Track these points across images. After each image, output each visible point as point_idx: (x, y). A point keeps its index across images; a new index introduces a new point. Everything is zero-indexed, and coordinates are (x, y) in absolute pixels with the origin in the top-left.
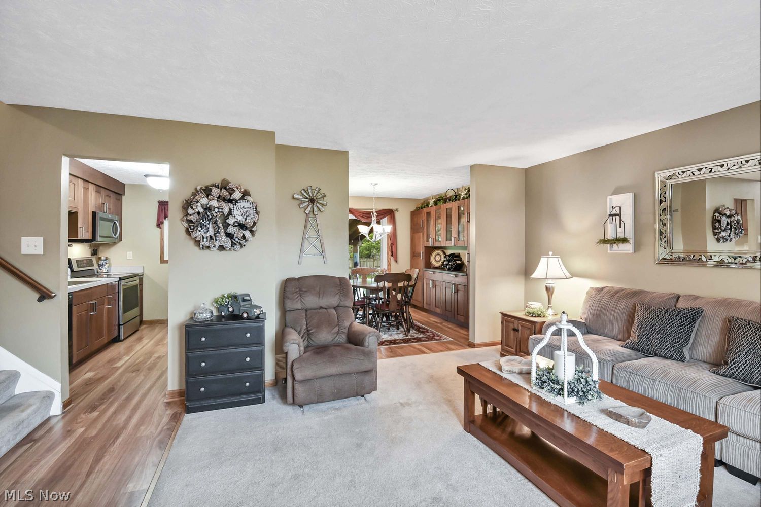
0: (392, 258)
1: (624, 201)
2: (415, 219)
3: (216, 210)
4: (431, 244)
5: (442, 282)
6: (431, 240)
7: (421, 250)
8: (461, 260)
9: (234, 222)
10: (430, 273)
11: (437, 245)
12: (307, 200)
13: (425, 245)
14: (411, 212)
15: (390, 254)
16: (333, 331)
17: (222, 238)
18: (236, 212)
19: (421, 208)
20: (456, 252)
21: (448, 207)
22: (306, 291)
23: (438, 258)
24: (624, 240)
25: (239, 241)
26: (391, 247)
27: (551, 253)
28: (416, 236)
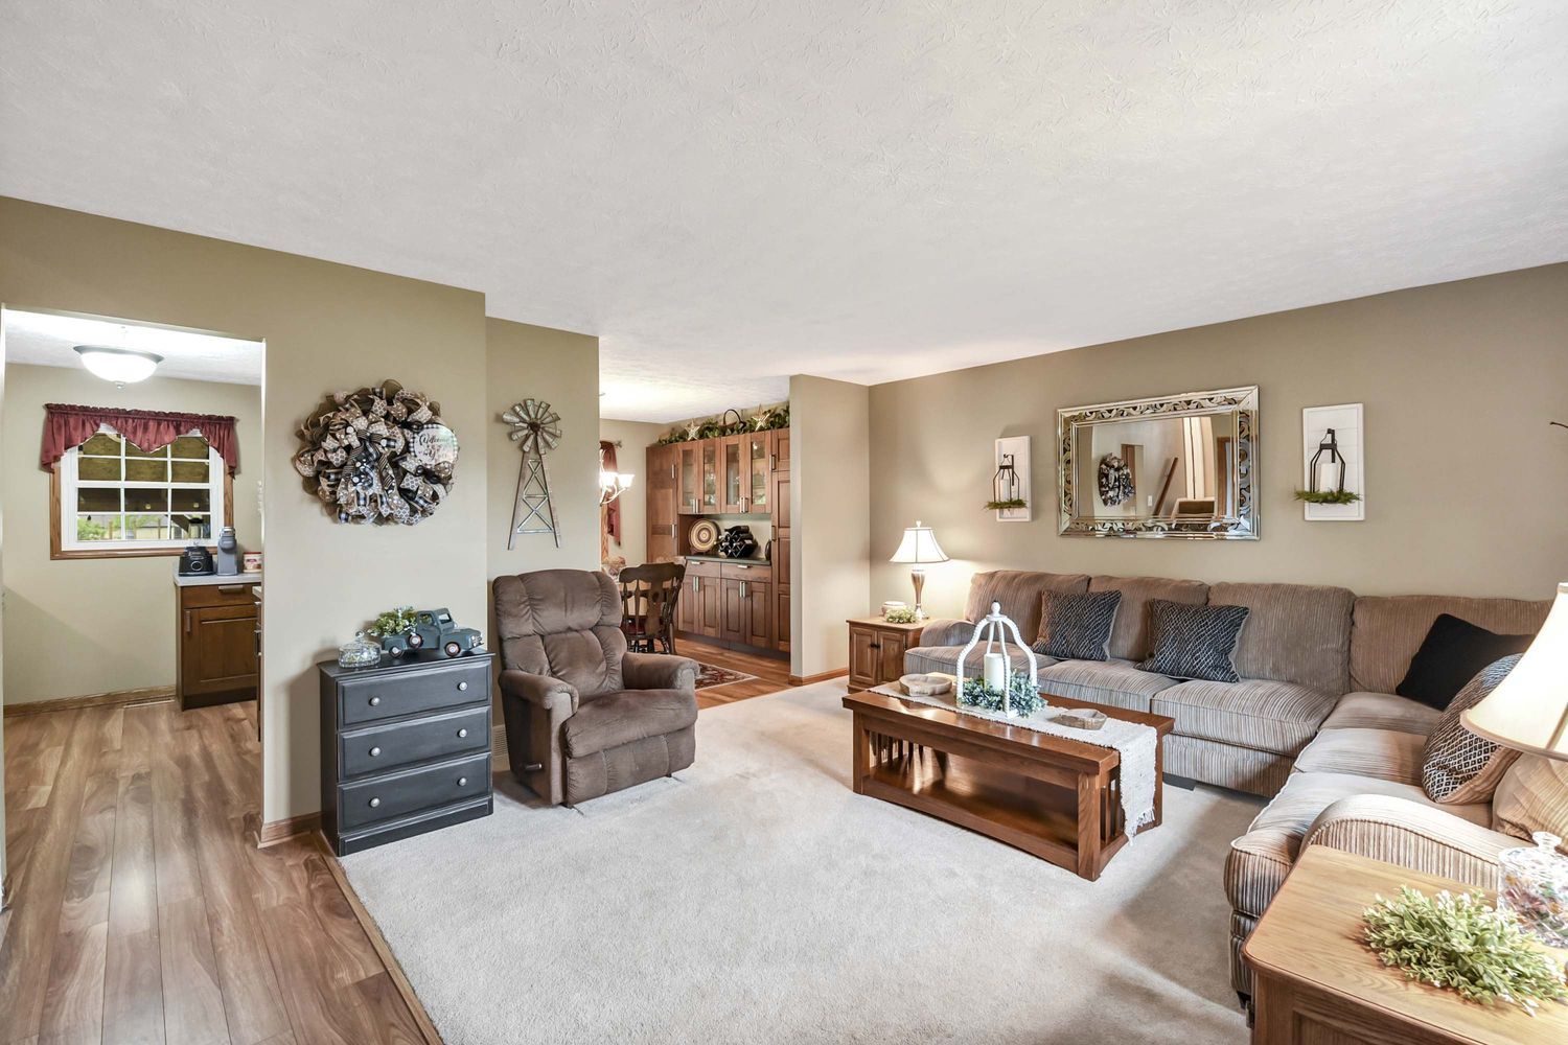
0: (611, 538)
1: (1017, 448)
2: (657, 463)
3: (384, 443)
4: (694, 510)
5: (718, 580)
6: (694, 502)
7: (673, 523)
8: (751, 538)
9: (417, 468)
10: (693, 566)
11: (707, 511)
12: (525, 425)
13: (681, 513)
14: (647, 448)
15: (606, 529)
16: (598, 671)
17: (393, 500)
18: (417, 448)
19: (671, 442)
20: (742, 523)
21: (730, 443)
22: (540, 600)
23: (704, 536)
24: (1019, 504)
25: (425, 505)
26: (610, 516)
27: (919, 523)
28: (660, 494)
